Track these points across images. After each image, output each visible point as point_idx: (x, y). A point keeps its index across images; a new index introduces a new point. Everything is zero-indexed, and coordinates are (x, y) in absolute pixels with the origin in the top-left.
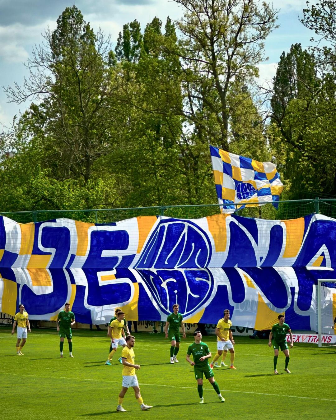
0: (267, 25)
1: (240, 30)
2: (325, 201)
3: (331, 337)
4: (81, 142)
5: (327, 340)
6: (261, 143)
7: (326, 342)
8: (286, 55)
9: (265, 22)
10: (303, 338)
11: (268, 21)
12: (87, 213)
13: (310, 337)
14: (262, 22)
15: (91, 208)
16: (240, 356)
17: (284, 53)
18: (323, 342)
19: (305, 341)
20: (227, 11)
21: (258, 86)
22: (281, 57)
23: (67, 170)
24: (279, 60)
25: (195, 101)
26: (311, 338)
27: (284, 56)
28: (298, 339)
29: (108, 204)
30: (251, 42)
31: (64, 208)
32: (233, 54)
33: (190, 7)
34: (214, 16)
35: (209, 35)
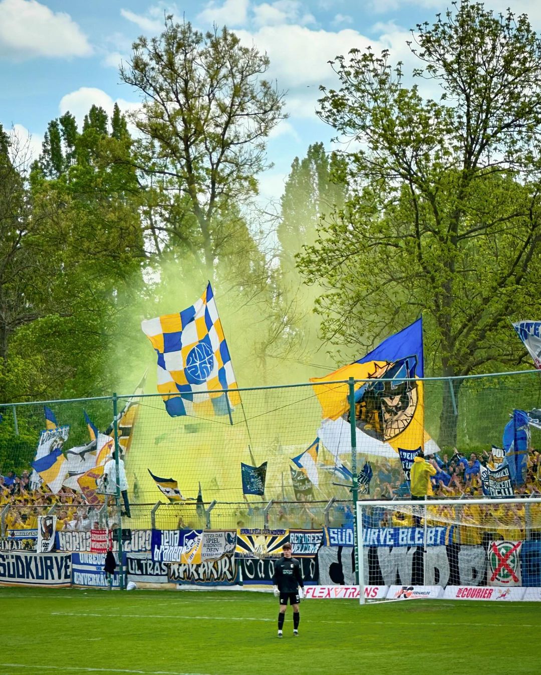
0: (270, 115)
1: (228, 123)
3: (377, 589)
5: (372, 593)
7: (370, 597)
8: (300, 162)
9: (265, 112)
10: (336, 592)
11: (271, 109)
13: (347, 589)
14: (262, 111)
15: (9, 401)
17: (297, 160)
18: (366, 596)
19: (338, 597)
20: (209, 95)
21: (259, 211)
22: (293, 166)
24: (291, 170)
25: (163, 235)
26: (349, 591)
27: (298, 163)
28: (329, 594)
29: (35, 396)
30: (246, 142)
32: (219, 161)
33: (151, 91)
34: (189, 106)
35: (182, 135)
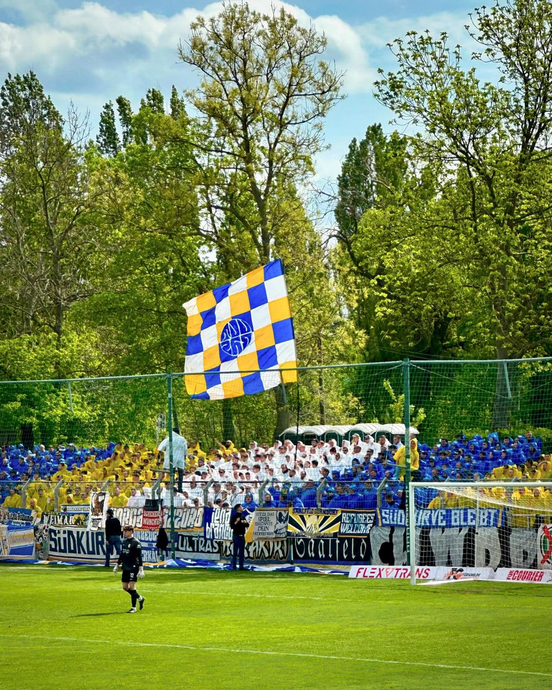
0: (328, 96)
1: (286, 104)
2: (418, 364)
3: (429, 570)
4: (48, 277)
5: (423, 574)
6: (321, 275)
7: (421, 578)
8: (358, 144)
9: (324, 92)
10: (387, 572)
11: (329, 90)
12: (57, 385)
13: (398, 570)
14: (320, 92)
15: (63, 377)
16: (292, 601)
17: (354, 141)
18: (417, 577)
19: (389, 577)
20: (267, 75)
21: (317, 191)
22: (350, 147)
23: (27, 320)
24: (348, 151)
25: (220, 214)
26: (400, 572)
27: (355, 144)
28: (380, 574)
29: (89, 372)
30: (304, 122)
31: (22, 378)
32: (277, 141)
33: (209, 71)
34: (247, 85)
35: (241, 114)
